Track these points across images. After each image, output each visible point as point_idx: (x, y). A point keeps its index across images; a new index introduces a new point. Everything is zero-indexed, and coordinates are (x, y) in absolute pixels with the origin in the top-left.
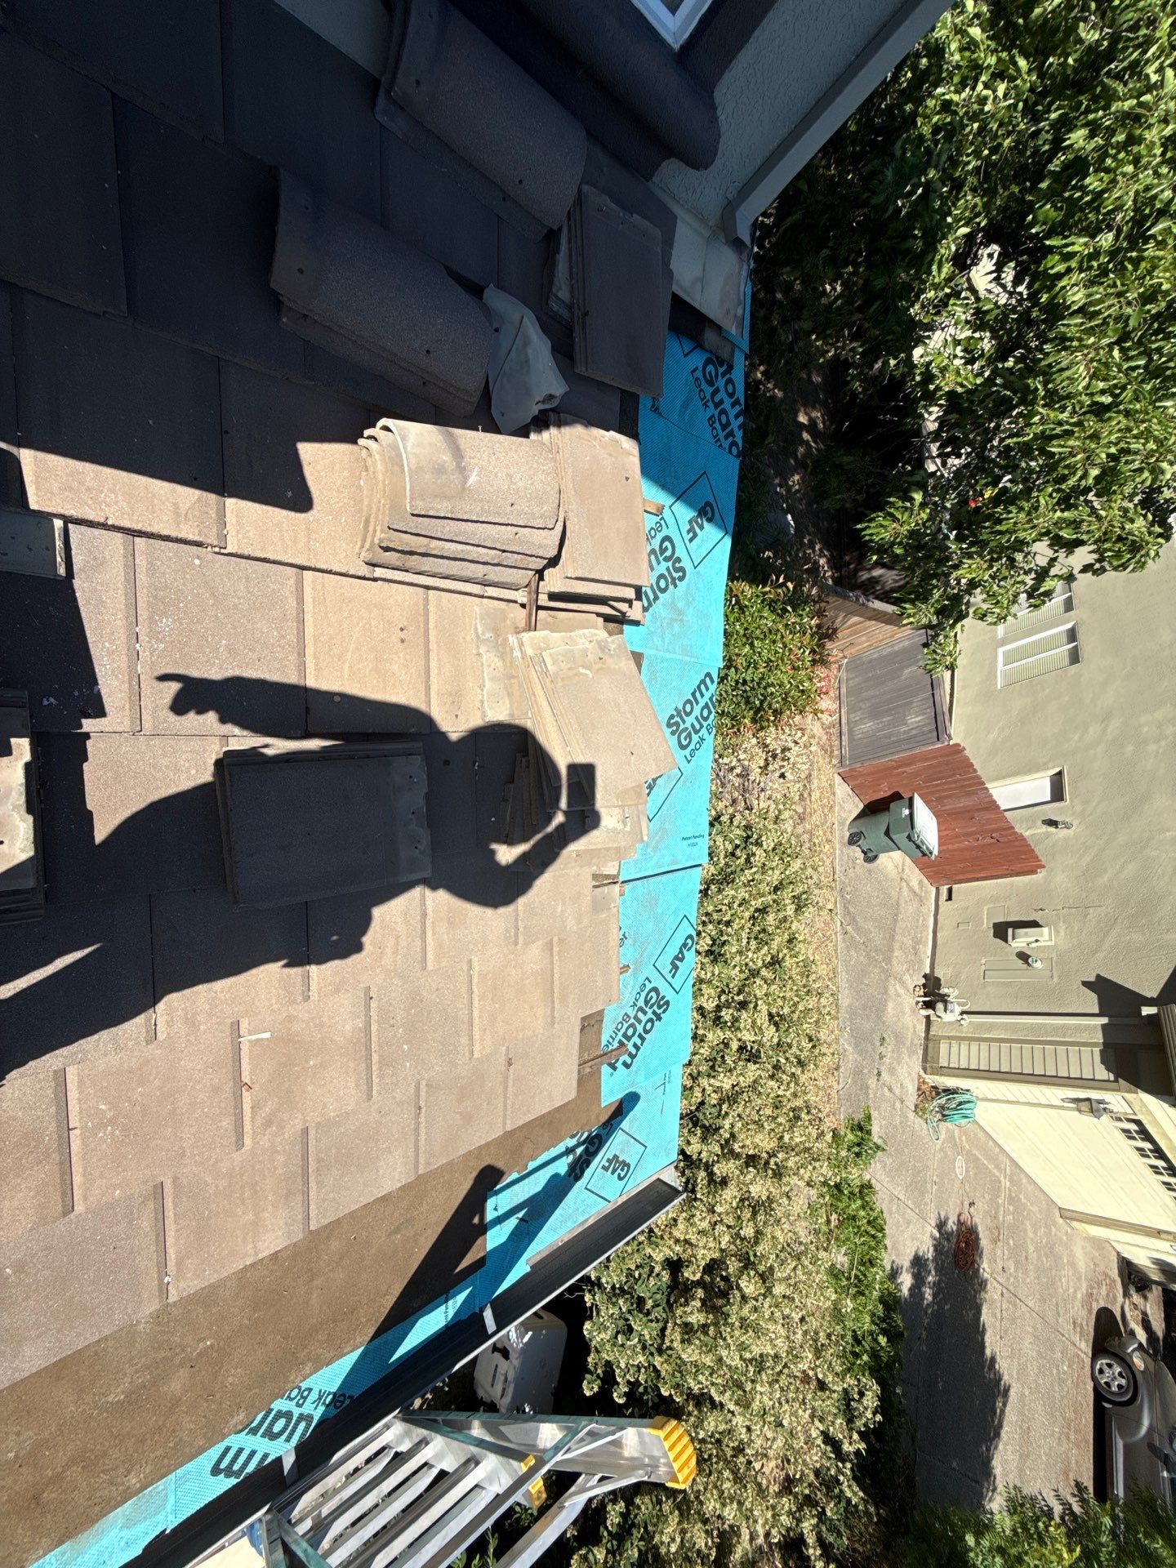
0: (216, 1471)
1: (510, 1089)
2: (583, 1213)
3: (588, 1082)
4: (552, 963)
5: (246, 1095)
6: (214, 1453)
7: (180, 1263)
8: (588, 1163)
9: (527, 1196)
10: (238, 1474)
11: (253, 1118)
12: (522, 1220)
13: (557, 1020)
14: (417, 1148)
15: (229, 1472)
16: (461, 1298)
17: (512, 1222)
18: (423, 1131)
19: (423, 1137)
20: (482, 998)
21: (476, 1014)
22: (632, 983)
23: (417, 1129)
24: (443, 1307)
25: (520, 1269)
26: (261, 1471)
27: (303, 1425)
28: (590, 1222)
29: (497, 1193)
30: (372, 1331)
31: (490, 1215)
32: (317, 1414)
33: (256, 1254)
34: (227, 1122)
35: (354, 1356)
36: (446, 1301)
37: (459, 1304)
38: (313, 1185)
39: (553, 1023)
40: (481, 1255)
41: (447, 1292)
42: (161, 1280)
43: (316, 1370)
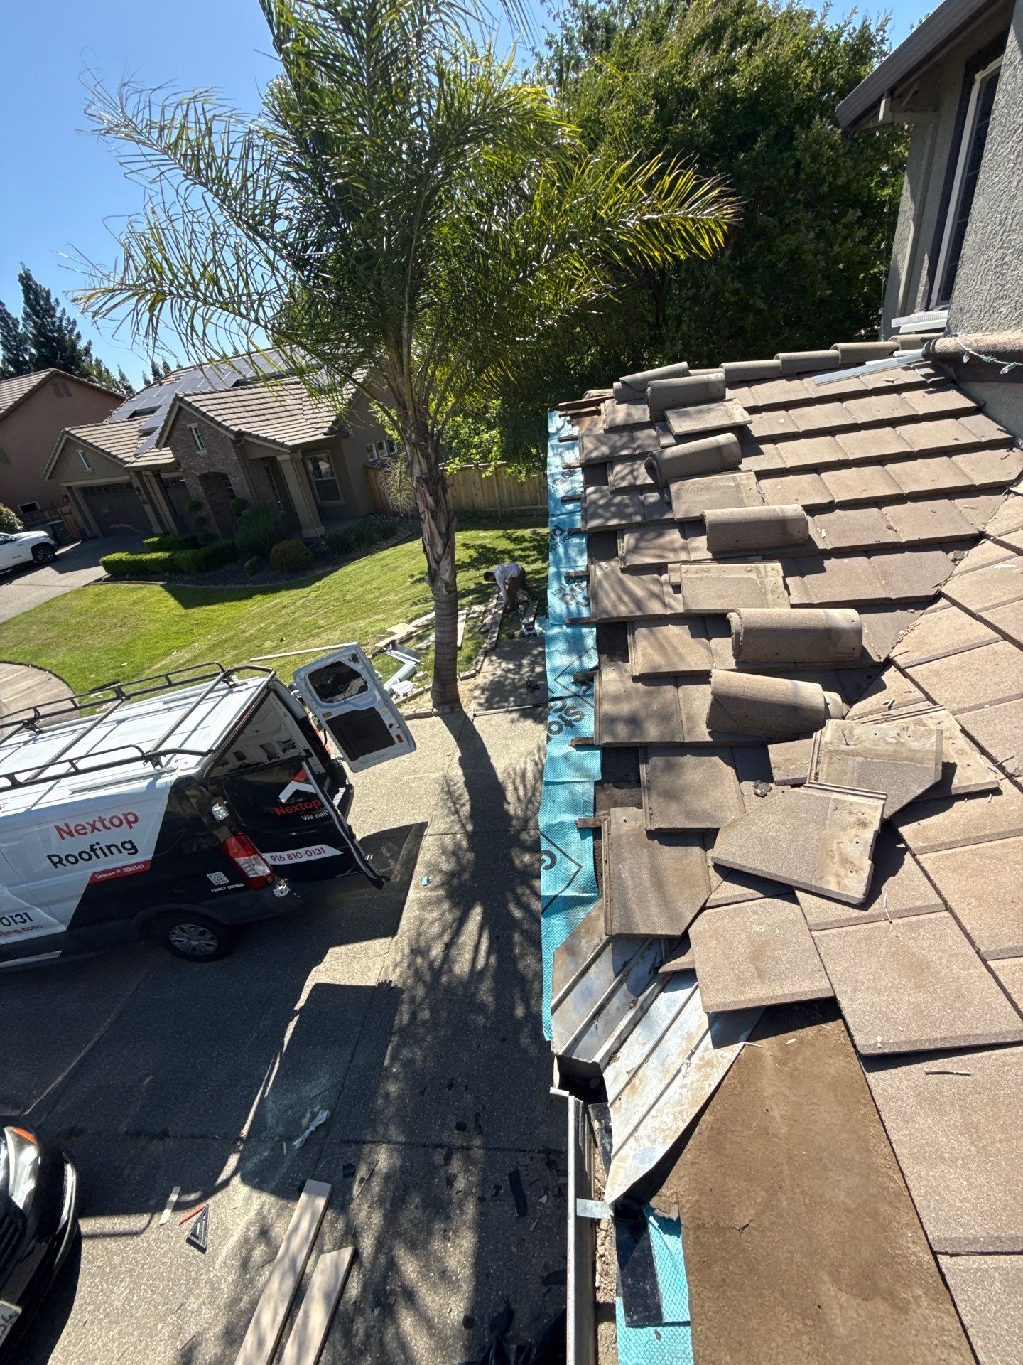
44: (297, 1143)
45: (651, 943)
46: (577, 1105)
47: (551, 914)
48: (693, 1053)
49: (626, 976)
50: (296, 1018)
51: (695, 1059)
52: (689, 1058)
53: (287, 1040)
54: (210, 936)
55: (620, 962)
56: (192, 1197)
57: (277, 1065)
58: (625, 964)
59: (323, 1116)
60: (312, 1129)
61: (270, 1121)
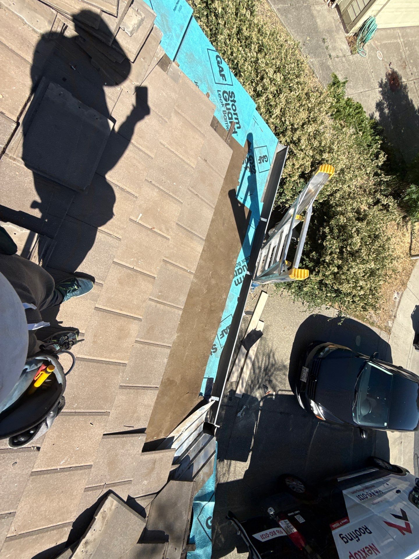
0: (237, 285)
1: (213, 167)
2: (264, 179)
3: (233, 144)
4: (184, 117)
5: (155, 230)
6: (233, 283)
7: (187, 267)
8: (254, 166)
9: (246, 189)
10: (241, 282)
11: (163, 232)
12: (250, 195)
13: (204, 133)
14: (207, 204)
15: (240, 283)
16: (253, 222)
17: (249, 198)
18: (203, 198)
19: (205, 200)
20: (177, 150)
21: (181, 156)
22: (215, 98)
23: (202, 200)
24: (251, 227)
25: (261, 205)
26: (245, 279)
27: (245, 268)
28: (268, 179)
29: (238, 195)
30: (240, 244)
31: (242, 201)
32: (245, 264)
33: (199, 253)
34: (159, 238)
35: (242, 250)
36: (250, 226)
37: (254, 224)
38: (194, 232)
39: (204, 136)
40: (248, 210)
41: (249, 224)
42: (188, 272)
43: (237, 259)
44: (245, 407)
45: (178, 477)
46: (214, 423)
47: (211, 492)
48: (180, 435)
49: (190, 463)
50: (251, 448)
51: (180, 433)
52: (182, 434)
53: (253, 440)
54: (290, 486)
55: (190, 469)
56: (269, 397)
57: (254, 431)
58: (189, 468)
59: (239, 414)
60: (242, 411)
61: (253, 414)
